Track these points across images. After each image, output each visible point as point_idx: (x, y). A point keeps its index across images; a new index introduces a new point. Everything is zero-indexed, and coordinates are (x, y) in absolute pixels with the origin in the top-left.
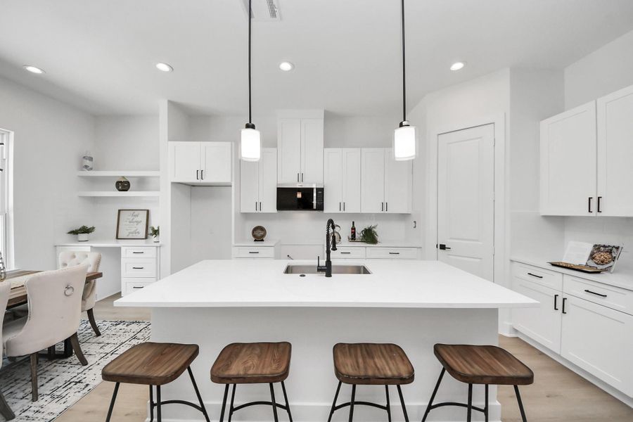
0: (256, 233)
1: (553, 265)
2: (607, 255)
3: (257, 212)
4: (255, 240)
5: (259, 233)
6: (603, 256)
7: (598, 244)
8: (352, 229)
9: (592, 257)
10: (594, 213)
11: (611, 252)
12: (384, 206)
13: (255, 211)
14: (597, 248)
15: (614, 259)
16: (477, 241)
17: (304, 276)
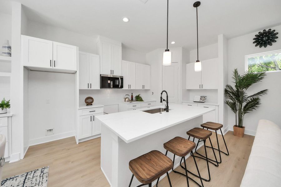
0: (87, 101)
1: (194, 102)
2: (204, 98)
3: (89, 89)
4: (87, 105)
5: (90, 101)
6: (203, 99)
7: (202, 96)
8: (132, 96)
9: (201, 99)
10: (201, 88)
11: (205, 98)
12: (143, 86)
13: (87, 89)
14: (202, 97)
15: (206, 99)
16: (173, 97)
17: (161, 113)
